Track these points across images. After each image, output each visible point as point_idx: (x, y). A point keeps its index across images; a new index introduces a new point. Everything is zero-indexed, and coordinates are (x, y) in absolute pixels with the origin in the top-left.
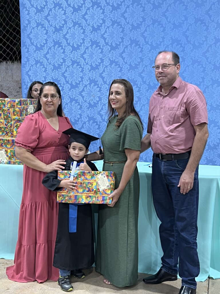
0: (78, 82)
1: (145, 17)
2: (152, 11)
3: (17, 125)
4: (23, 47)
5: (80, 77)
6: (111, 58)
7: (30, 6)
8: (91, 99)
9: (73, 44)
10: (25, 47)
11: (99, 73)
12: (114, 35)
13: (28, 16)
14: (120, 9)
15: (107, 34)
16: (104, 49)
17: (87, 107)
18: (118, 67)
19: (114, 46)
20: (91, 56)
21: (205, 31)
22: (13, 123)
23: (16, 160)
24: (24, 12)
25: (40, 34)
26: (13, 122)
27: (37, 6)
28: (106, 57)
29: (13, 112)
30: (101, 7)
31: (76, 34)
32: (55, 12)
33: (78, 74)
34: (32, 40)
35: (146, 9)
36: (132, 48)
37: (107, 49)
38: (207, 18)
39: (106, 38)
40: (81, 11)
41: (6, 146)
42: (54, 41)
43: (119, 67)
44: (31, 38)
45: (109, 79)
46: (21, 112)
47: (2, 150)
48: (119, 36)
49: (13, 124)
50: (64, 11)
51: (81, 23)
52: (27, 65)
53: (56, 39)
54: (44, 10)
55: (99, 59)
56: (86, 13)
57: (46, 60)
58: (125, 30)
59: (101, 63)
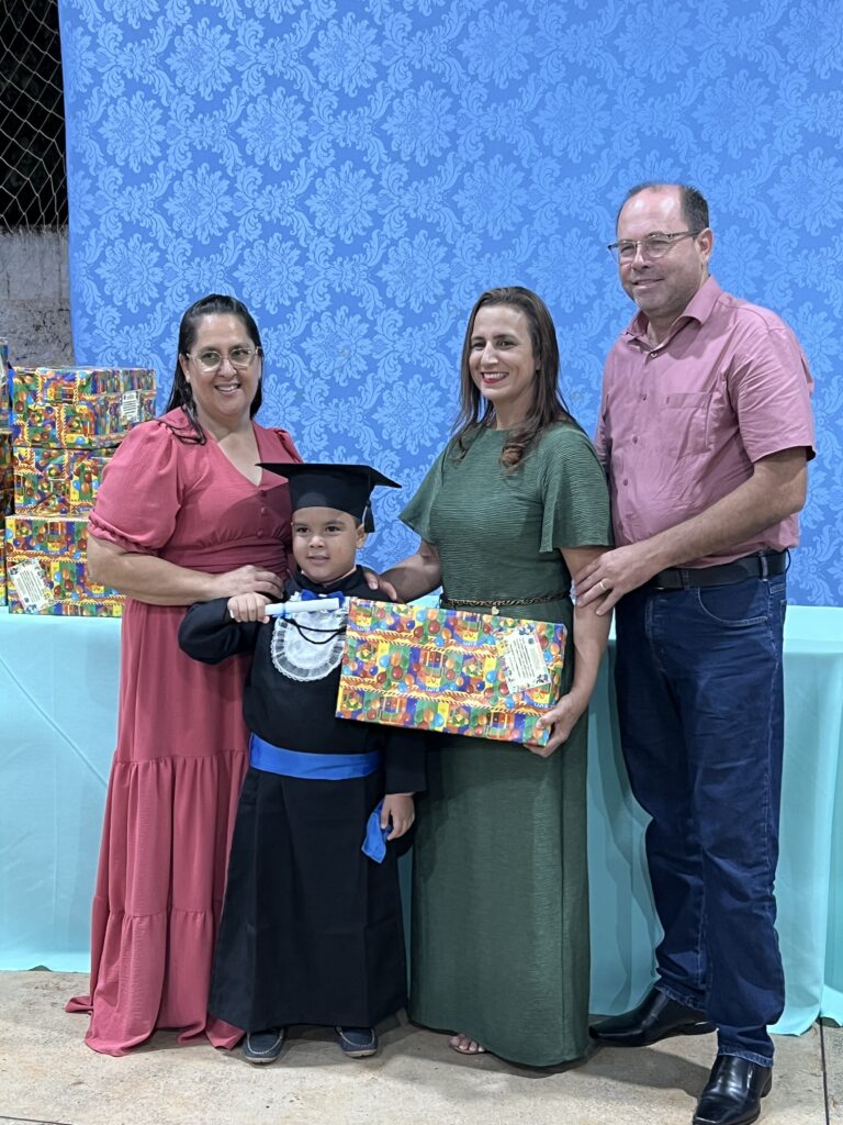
0: (287, 303)
1: (539, 56)
2: (563, 31)
3: (83, 466)
4: (76, 171)
5: (296, 284)
6: (411, 211)
7: (99, 17)
8: (337, 366)
9: (266, 159)
10: (82, 173)
11: (366, 268)
12: (423, 124)
13: (91, 55)
14: (444, 25)
15: (396, 121)
16: (384, 177)
17: (322, 395)
18: (439, 245)
19: (423, 165)
20: (335, 203)
21: (763, 103)
22: (66, 461)
23: (82, 599)
24: (76, 41)
25: (139, 122)
26: (66, 457)
27: (125, 15)
28: (392, 207)
29: (67, 418)
30: (370, 17)
31: (275, 122)
32: (194, 38)
33: (285, 273)
34: (109, 146)
35: (540, 24)
36: (492, 171)
37: (398, 176)
38: (771, 56)
39: (392, 134)
40: (294, 34)
41: (44, 548)
42: (192, 147)
43: (443, 242)
44: (105, 137)
45: (405, 290)
46: (97, 416)
47: (28, 562)
48: (442, 126)
49: (68, 465)
50: (229, 36)
51: (295, 80)
52: (93, 241)
53: (201, 143)
54: (151, 31)
55: (367, 215)
56: (314, 43)
57: (162, 220)
58: (463, 103)
59: (372, 228)
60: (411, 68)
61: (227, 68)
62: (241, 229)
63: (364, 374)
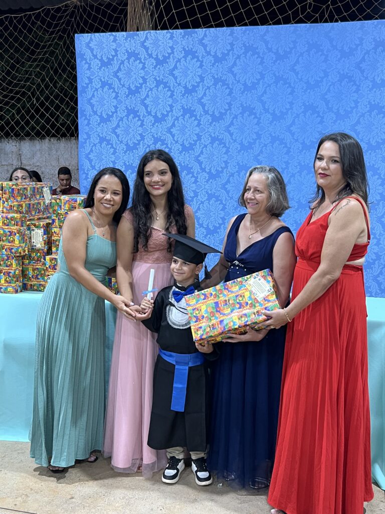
1: (265, 73)
2: (274, 63)
6: (212, 134)
7: (92, 57)
9: (156, 113)
10: (84, 118)
11: (194, 156)
12: (218, 99)
13: (88, 72)
14: (227, 61)
15: (207, 98)
16: (202, 120)
18: (223, 147)
19: (217, 116)
20: (183, 131)
21: (354, 92)
24: (83, 66)
25: (107, 98)
27: (102, 56)
28: (205, 132)
30: (197, 57)
31: (160, 98)
32: (129, 65)
34: (95, 107)
35: (265, 60)
36: (244, 118)
37: (207, 120)
38: (357, 74)
39: (205, 104)
40: (168, 64)
42: (127, 108)
44: (93, 104)
45: (209, 165)
48: (225, 101)
51: (168, 82)
52: (88, 144)
53: (130, 106)
54: (112, 62)
55: (195, 136)
56: (175, 67)
57: (115, 136)
58: (234, 91)
59: (197, 141)
60: (213, 77)
61: (141, 77)
62: (146, 140)
63: (193, 198)
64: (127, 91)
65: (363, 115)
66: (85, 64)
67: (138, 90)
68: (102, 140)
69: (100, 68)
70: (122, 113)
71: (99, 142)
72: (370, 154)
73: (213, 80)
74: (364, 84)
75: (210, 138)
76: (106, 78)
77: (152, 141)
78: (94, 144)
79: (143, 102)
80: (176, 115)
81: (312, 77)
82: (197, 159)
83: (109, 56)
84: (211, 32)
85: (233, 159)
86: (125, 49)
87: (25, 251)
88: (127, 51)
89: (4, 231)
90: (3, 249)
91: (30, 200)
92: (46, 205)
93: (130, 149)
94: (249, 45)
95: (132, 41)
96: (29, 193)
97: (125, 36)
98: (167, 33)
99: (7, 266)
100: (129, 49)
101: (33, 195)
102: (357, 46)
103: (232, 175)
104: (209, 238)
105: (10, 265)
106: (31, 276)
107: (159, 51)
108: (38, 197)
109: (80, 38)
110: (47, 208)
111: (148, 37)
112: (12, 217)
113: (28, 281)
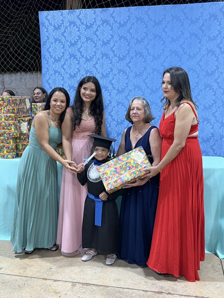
2: (153, 27)
6: (119, 68)
10: (45, 59)
12: (122, 48)
13: (47, 33)
14: (126, 26)
15: (116, 48)
20: (102, 66)
21: (198, 43)
25: (58, 48)
27: (54, 24)
28: (115, 67)
30: (110, 24)
32: (70, 29)
34: (51, 53)
51: (93, 38)
52: (47, 75)
53: (72, 53)
54: (60, 27)
55: (109, 69)
56: (97, 30)
57: (63, 70)
58: (131, 43)
59: (110, 72)
60: (119, 35)
61: (78, 36)
62: (81, 72)
63: (108, 104)
64: (69, 44)
65: (203, 56)
66: (45, 28)
67: (76, 43)
68: (56, 72)
69: (54, 31)
70: (67, 56)
71: (54, 73)
72: (208, 78)
73: (119, 37)
74: (204, 38)
75: (118, 70)
76: (57, 36)
77: (85, 72)
78: (51, 74)
79: (79, 50)
80: (98, 57)
81: (175, 35)
82: (110, 82)
83: (58, 24)
84: (117, 9)
85: (131, 82)
86: (68, 19)
87: (17, 135)
88: (69, 21)
89: (5, 124)
90: (5, 134)
91: (19, 106)
92: (28, 109)
93: (71, 77)
94: (139, 17)
95: (72, 15)
96: (18, 102)
97: (68, 13)
98: (92, 10)
99: (7, 143)
100: (70, 20)
101: (20, 103)
102: (200, 17)
103: (131, 91)
104: (119, 127)
105: (9, 143)
106: (21, 149)
107: (87, 21)
108: (23, 104)
109: (42, 14)
110: (28, 111)
111: (81, 13)
112: (9, 116)
113: (19, 152)
